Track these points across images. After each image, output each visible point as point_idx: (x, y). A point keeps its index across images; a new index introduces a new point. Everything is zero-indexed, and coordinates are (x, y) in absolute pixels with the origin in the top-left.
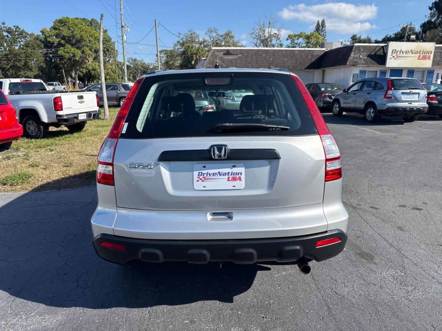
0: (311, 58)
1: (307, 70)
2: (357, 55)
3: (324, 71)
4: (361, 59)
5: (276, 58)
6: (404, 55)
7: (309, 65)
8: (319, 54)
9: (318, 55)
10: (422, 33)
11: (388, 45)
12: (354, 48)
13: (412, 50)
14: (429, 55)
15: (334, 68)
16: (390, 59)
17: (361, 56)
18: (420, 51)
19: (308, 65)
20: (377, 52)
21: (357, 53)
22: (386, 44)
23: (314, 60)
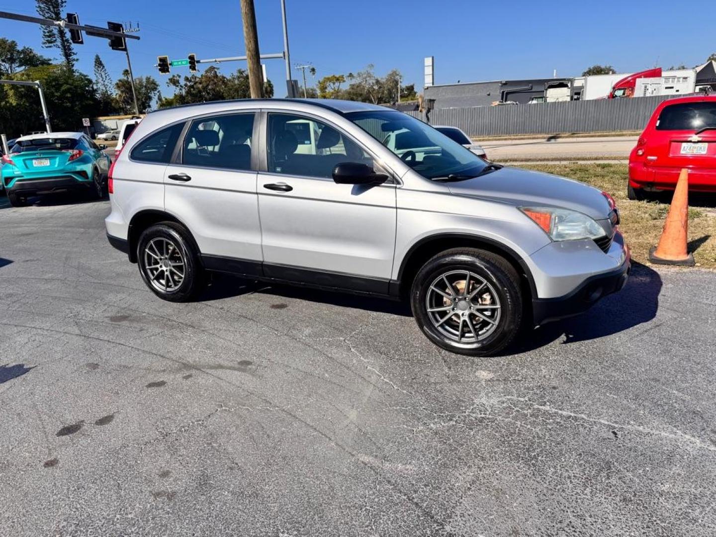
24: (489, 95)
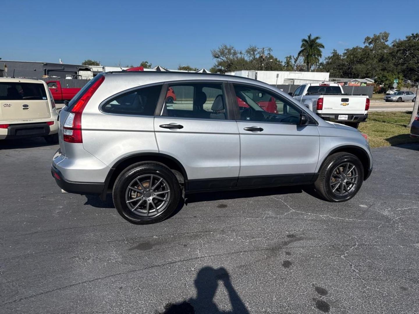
24: (35, 70)
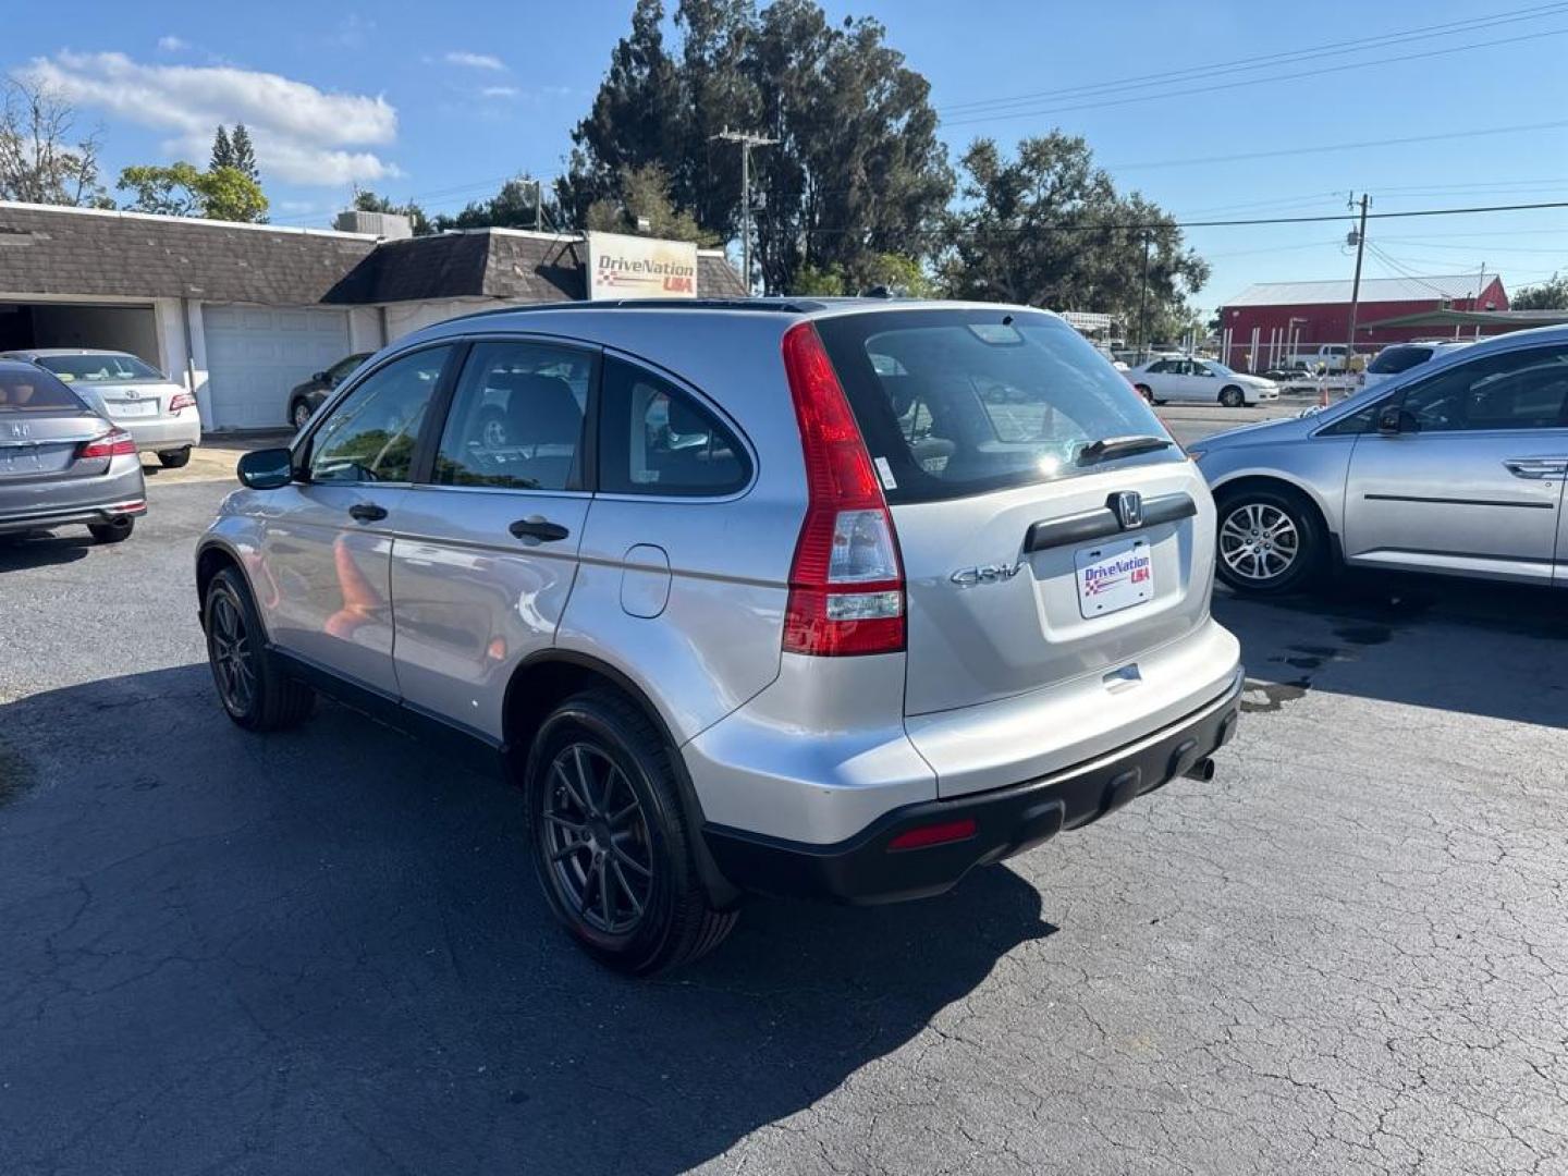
0: (332, 265)
1: (323, 307)
2: (505, 266)
3: (382, 311)
4: (519, 277)
5: (205, 259)
6: (631, 274)
7: (333, 290)
8: (358, 253)
9: (355, 255)
10: (562, 208)
11: (585, 241)
12: (492, 240)
13: (647, 262)
14: (688, 277)
15: (425, 303)
16: (599, 282)
17: (518, 270)
18: (667, 266)
19: (329, 287)
20: (558, 259)
21: (505, 258)
22: (581, 239)
23: (344, 271)
